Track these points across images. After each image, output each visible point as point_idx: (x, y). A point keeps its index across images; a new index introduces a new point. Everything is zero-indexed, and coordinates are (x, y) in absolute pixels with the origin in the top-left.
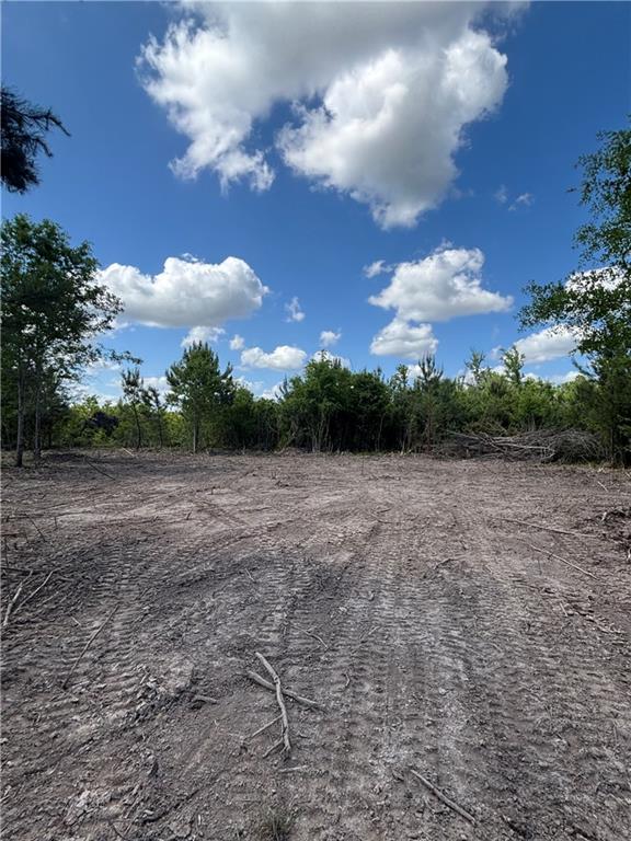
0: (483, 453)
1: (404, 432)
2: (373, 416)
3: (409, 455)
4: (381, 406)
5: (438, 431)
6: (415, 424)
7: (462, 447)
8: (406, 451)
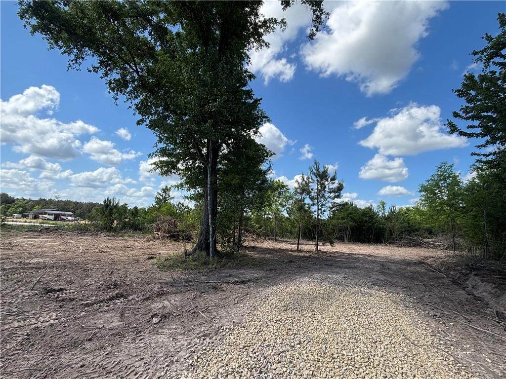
0: (418, 245)
1: (384, 235)
2: (370, 228)
3: (386, 245)
4: (373, 224)
5: (399, 235)
6: (389, 232)
7: (409, 243)
8: (385, 243)
